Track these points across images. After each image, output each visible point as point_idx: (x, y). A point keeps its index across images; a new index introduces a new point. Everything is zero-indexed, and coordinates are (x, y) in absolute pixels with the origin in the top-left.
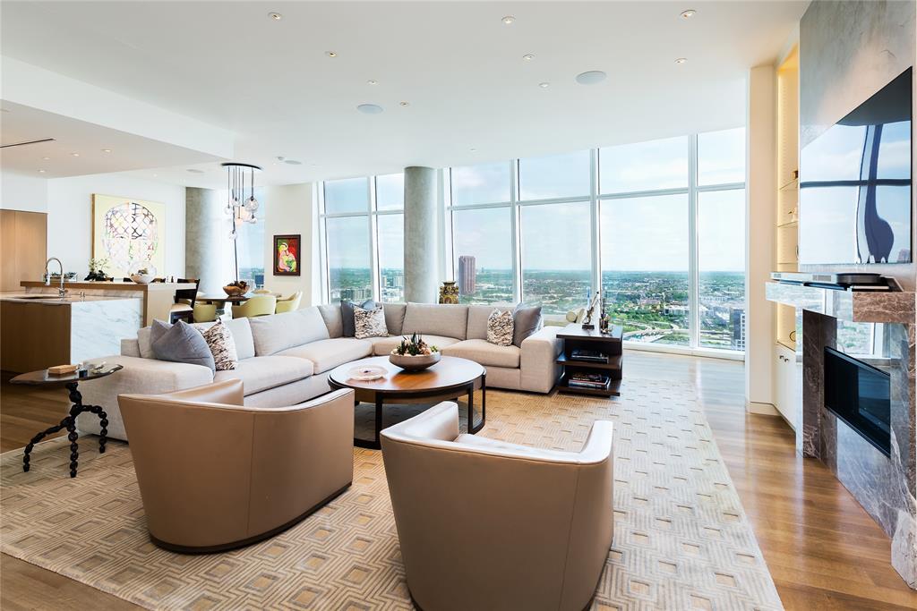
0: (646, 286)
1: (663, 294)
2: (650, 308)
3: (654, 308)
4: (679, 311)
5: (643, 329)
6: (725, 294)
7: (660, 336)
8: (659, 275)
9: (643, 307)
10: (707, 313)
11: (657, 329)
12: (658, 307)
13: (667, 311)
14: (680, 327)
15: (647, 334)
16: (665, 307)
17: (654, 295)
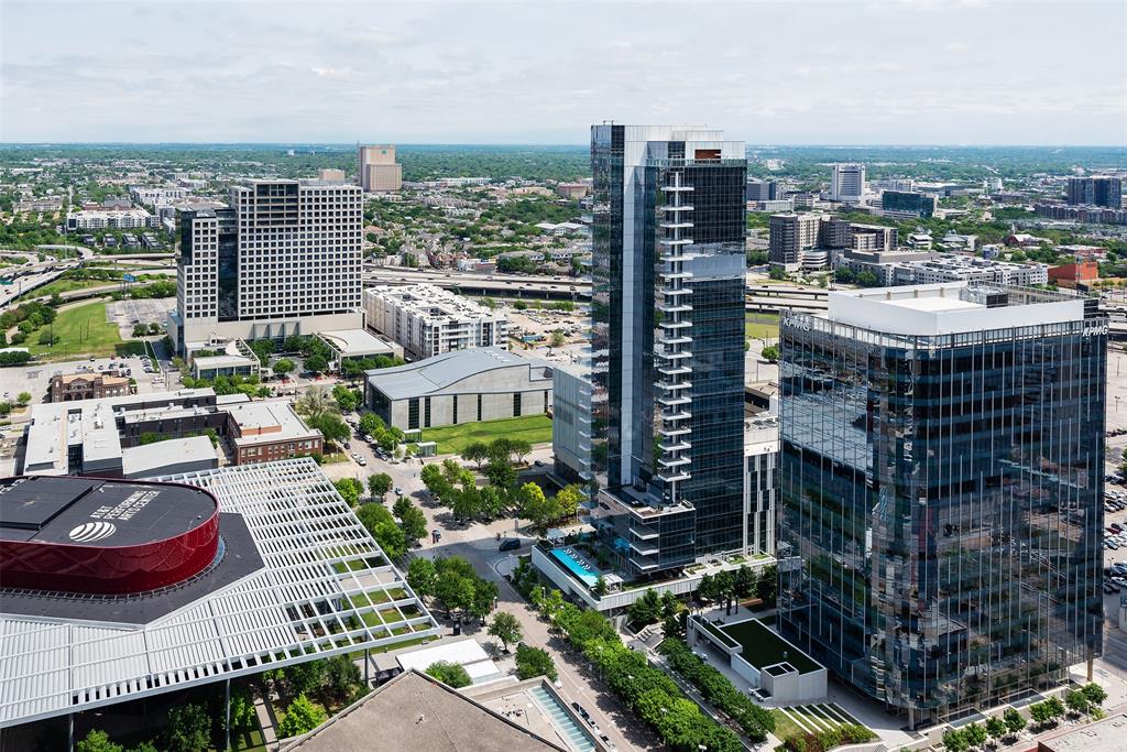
0: (36, 174)
1: (70, 189)
2: (40, 218)
3: (47, 216)
4: (96, 221)
5: (21, 261)
6: (184, 185)
7: (54, 274)
8: (65, 151)
9: (24, 218)
10: (148, 220)
11: (50, 260)
12: (57, 216)
13: (73, 222)
14: (96, 251)
15: (27, 273)
16: (70, 216)
17: (50, 191)
